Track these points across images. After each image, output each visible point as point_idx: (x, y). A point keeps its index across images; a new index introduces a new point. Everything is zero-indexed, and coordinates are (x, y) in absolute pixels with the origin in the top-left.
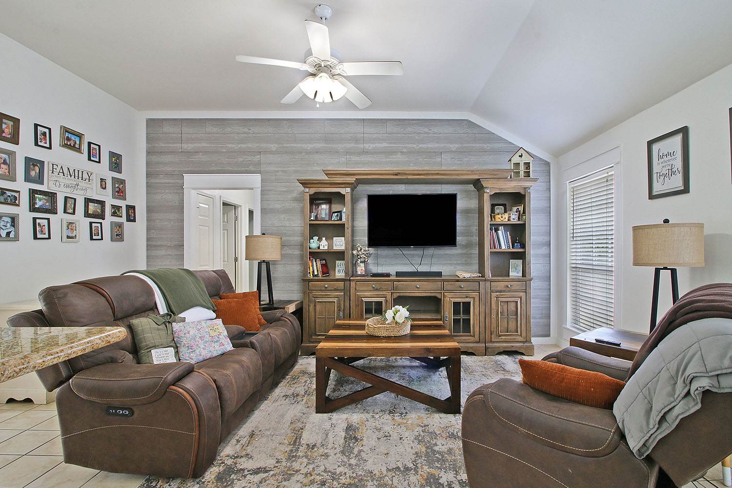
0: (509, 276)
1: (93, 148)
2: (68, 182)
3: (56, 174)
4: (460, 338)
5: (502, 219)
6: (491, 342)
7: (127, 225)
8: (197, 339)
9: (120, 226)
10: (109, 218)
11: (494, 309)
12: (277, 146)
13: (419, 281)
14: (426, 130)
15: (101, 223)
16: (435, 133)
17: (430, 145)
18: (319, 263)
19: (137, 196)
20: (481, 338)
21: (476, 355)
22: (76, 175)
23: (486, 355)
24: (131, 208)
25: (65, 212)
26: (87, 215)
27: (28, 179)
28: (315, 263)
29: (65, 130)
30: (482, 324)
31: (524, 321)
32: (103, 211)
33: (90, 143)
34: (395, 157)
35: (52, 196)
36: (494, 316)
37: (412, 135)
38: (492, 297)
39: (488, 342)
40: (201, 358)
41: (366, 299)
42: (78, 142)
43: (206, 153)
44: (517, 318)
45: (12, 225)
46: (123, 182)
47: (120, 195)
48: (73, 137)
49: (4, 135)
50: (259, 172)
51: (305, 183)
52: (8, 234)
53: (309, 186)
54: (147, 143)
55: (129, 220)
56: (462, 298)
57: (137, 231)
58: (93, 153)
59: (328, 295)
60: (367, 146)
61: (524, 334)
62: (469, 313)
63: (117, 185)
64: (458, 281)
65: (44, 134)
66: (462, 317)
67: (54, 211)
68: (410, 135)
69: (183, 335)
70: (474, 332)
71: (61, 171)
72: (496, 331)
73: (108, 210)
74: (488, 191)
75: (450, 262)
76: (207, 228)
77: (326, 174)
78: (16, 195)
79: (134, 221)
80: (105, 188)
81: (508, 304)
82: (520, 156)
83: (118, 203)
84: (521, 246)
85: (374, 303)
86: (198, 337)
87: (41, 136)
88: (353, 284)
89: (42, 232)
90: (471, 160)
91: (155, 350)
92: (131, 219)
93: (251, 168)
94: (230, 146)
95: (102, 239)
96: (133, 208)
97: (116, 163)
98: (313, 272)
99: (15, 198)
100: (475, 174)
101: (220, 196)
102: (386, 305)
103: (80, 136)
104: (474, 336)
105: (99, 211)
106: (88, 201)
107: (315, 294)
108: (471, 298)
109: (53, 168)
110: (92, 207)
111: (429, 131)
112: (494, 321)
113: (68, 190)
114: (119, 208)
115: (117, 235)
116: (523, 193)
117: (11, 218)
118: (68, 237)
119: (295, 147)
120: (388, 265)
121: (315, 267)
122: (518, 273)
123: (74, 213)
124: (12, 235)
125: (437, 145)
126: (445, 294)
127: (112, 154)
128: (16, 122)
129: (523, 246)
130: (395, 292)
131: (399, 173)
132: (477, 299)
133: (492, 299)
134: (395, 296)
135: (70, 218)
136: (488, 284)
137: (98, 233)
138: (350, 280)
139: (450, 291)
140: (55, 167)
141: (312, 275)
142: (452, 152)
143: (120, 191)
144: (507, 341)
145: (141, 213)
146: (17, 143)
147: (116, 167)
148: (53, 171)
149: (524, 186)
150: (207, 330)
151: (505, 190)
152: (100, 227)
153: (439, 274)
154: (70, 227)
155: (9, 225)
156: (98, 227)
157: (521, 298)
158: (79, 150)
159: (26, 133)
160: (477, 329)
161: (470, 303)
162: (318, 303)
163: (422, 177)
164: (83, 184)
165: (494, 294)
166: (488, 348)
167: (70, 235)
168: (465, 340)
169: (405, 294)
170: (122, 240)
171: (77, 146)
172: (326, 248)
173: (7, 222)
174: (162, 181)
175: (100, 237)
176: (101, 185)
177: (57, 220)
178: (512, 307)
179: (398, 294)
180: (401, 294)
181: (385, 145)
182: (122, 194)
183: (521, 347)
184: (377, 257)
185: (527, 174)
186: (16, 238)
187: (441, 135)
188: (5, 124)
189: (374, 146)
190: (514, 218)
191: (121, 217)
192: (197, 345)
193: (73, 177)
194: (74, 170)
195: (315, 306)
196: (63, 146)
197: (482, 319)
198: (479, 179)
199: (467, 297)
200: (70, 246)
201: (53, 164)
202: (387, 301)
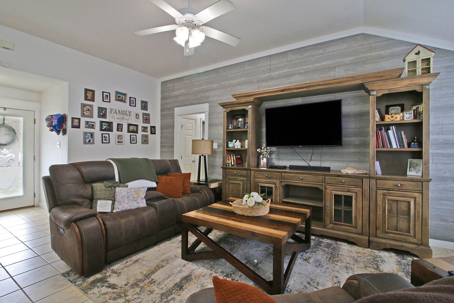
0: (406, 175)
1: (132, 100)
2: (120, 117)
3: (112, 113)
4: (341, 227)
5: (392, 119)
6: (376, 236)
7: (151, 136)
8: (125, 198)
9: (147, 136)
10: (140, 133)
11: (380, 206)
12: (217, 85)
13: (302, 173)
14: (321, 51)
15: (136, 135)
16: (330, 52)
17: (324, 63)
18: (234, 157)
19: (156, 121)
20: (364, 230)
21: (358, 246)
22: (123, 113)
23: (369, 248)
24: (153, 128)
25: (118, 130)
26: (129, 131)
27: (100, 116)
28: (232, 157)
29: (117, 93)
30: (366, 218)
31: (419, 223)
32: (137, 129)
33: (130, 98)
34: (294, 78)
35: (110, 124)
36: (380, 212)
37: (308, 59)
38: (378, 194)
39: (373, 236)
40: (124, 209)
41: (262, 184)
42: (124, 98)
43: (184, 95)
44: (409, 218)
45: (91, 137)
46: (148, 115)
47: (147, 121)
48: (121, 96)
49: (88, 98)
50: (208, 102)
51: (224, 105)
52: (89, 141)
53: (226, 107)
54: (161, 94)
55: (152, 133)
56: (344, 191)
57: (156, 139)
58: (133, 103)
59: (237, 179)
60: (272, 74)
61: (418, 236)
62: (351, 206)
63: (145, 117)
64: (339, 176)
65: (107, 96)
66: (343, 208)
67: (111, 130)
68: (306, 59)
69: (118, 195)
70: (356, 223)
71: (115, 112)
72: (383, 228)
73: (140, 129)
74: (374, 93)
75: (343, 159)
76: (191, 136)
77: (235, 98)
78: (94, 124)
79: (155, 133)
80: (138, 118)
81: (397, 204)
82: (416, 54)
83: (145, 125)
84: (418, 145)
85: (266, 188)
86: (126, 196)
87: (106, 97)
88: (252, 173)
89: (106, 140)
90: (367, 68)
91: (100, 201)
92: (153, 132)
93: (204, 100)
94: (194, 89)
95: (136, 143)
96: (154, 127)
97: (144, 105)
98: (231, 163)
99: (93, 125)
100: (358, 79)
101: (201, 119)
102: (276, 190)
103: (125, 95)
104: (356, 228)
105: (135, 129)
106: (129, 125)
107: (229, 178)
108: (353, 192)
109: (111, 111)
110: (131, 128)
111: (324, 52)
112: (380, 217)
113: (119, 120)
114: (146, 128)
115: (144, 141)
116: (420, 91)
117: (91, 134)
118: (118, 142)
119: (227, 84)
120: (287, 160)
121: (232, 160)
122: (417, 172)
123: (122, 131)
124: (91, 141)
125: (331, 62)
126: (327, 186)
127: (142, 102)
128: (93, 92)
129: (420, 145)
130: (284, 181)
131: (285, 89)
132: (360, 195)
133: (378, 196)
134: (284, 184)
135: (120, 133)
136: (373, 182)
137: (135, 140)
138: (250, 170)
139: (332, 184)
140: (112, 110)
141: (230, 165)
142: (345, 64)
143: (147, 119)
144: (396, 239)
145: (158, 130)
146: (94, 101)
147: (144, 108)
148: (111, 112)
149: (420, 83)
150: (133, 193)
151: (396, 90)
152: (135, 137)
153: (328, 169)
154: (119, 137)
155: (90, 137)
156: (134, 137)
157: (415, 198)
158: (124, 101)
159: (98, 96)
160: (360, 222)
161: (351, 197)
162: (231, 184)
163: (305, 89)
164: (126, 117)
165: (380, 192)
166: (372, 242)
167: (119, 141)
168: (346, 229)
169: (291, 183)
170: (147, 143)
171: (124, 100)
172: (239, 147)
173: (89, 136)
174: (167, 113)
175: (135, 142)
176: (136, 117)
177: (114, 134)
178: (403, 206)
179: (285, 183)
180: (288, 183)
181: (286, 70)
182: (148, 121)
183: (413, 249)
184: (279, 154)
185: (427, 70)
186: (93, 143)
187: (335, 53)
188: (89, 93)
189: (278, 73)
190: (408, 117)
191: (147, 132)
192: (124, 201)
193: (121, 114)
194: (122, 111)
195: (229, 185)
196: (116, 100)
197: (366, 213)
198: (363, 83)
199: (348, 191)
200: (120, 146)
201: (111, 109)
202: (276, 187)
